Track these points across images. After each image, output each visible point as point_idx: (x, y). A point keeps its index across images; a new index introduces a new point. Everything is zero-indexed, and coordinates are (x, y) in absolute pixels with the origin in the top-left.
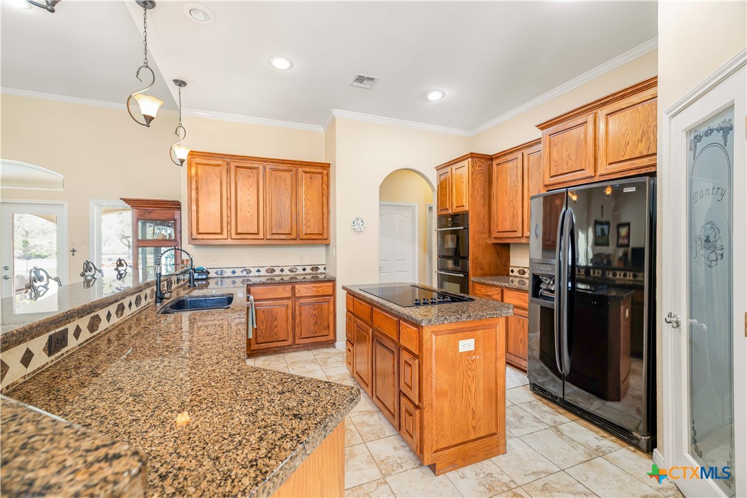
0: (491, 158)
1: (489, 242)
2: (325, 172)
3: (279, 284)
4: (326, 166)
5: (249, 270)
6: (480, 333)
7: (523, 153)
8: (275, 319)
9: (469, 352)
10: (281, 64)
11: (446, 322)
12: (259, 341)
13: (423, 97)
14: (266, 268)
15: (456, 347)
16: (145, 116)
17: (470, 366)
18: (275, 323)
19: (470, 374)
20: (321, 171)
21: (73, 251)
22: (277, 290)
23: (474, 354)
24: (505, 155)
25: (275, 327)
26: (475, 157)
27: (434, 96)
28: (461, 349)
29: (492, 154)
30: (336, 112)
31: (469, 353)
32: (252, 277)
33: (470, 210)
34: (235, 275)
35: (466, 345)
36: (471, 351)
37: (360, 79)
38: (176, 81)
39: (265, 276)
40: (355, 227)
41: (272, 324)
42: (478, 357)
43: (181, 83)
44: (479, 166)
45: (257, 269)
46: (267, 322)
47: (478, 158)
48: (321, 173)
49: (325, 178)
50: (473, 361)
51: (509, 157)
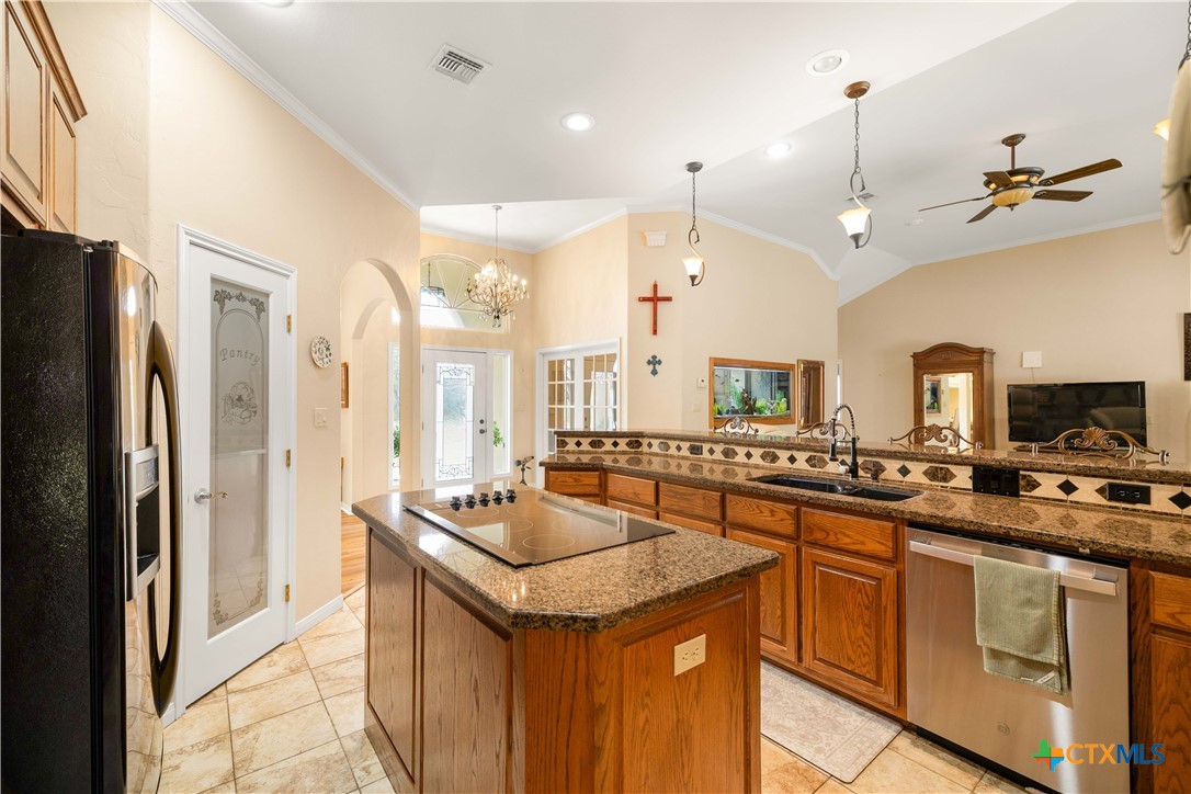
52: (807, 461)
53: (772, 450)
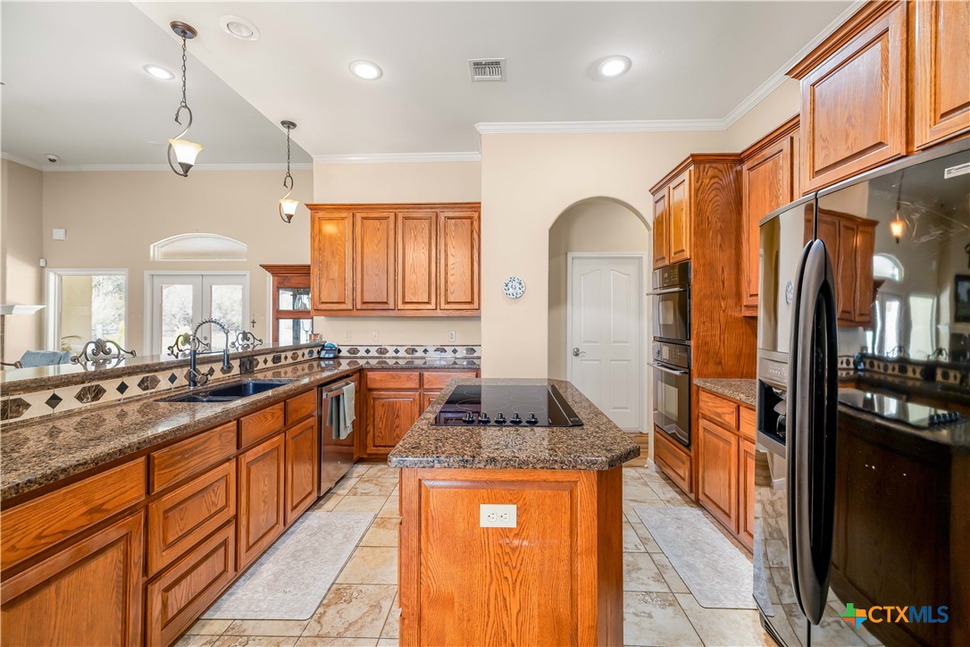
0: (739, 159)
1: (737, 315)
2: (476, 215)
3: (403, 369)
4: (476, 207)
5: (385, 349)
6: (530, 494)
7: (792, 139)
8: (398, 416)
9: (503, 529)
10: (366, 71)
11: (437, 465)
12: (377, 443)
13: (593, 71)
14: (406, 348)
15: (475, 517)
16: (180, 163)
17: (507, 559)
18: (397, 421)
19: (508, 574)
20: (469, 214)
21: (254, 322)
22: (400, 377)
23: (517, 535)
24: (762, 148)
25: (397, 427)
26: (704, 162)
27: (613, 68)
28: (485, 522)
29: (740, 151)
30: (482, 127)
31: (504, 532)
32: (389, 358)
33: (693, 257)
34: (369, 355)
35: (498, 516)
36: (510, 530)
37: (479, 66)
38: (283, 123)
39: (405, 358)
40: (508, 292)
41: (393, 422)
42: (525, 543)
43: (290, 125)
44: (713, 177)
45: (394, 348)
46: (387, 419)
47: (710, 162)
48: (471, 218)
49: (476, 224)
50: (514, 549)
51: (767, 152)
52: (139, 385)
53: (94, 383)
